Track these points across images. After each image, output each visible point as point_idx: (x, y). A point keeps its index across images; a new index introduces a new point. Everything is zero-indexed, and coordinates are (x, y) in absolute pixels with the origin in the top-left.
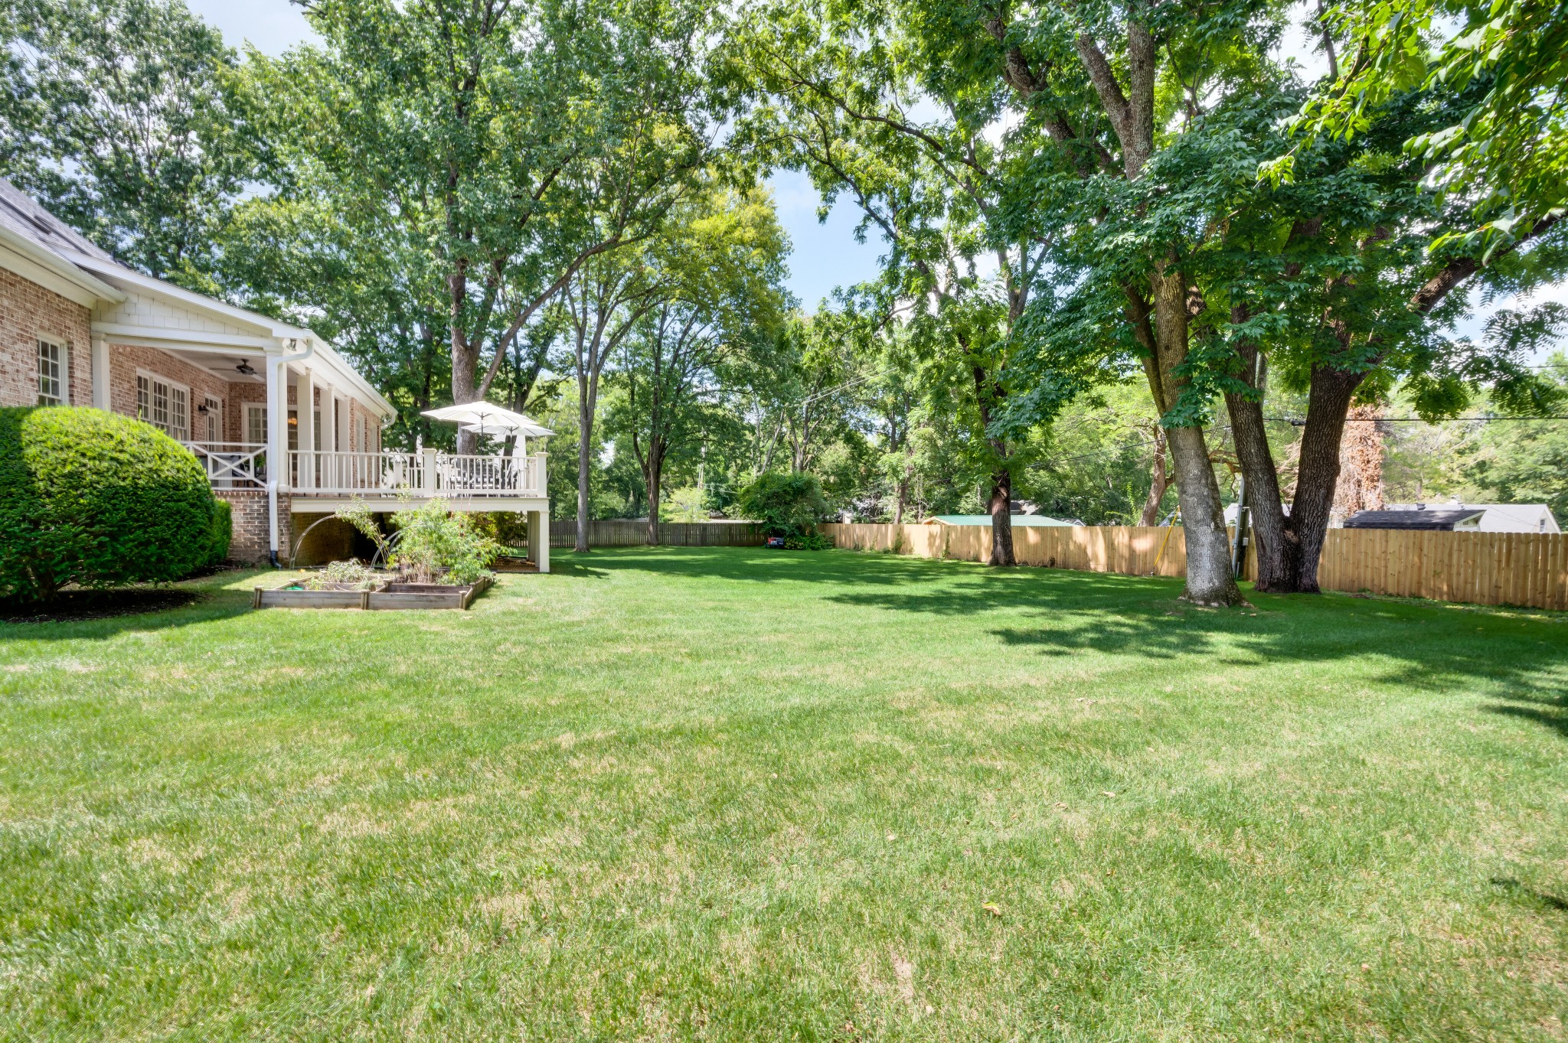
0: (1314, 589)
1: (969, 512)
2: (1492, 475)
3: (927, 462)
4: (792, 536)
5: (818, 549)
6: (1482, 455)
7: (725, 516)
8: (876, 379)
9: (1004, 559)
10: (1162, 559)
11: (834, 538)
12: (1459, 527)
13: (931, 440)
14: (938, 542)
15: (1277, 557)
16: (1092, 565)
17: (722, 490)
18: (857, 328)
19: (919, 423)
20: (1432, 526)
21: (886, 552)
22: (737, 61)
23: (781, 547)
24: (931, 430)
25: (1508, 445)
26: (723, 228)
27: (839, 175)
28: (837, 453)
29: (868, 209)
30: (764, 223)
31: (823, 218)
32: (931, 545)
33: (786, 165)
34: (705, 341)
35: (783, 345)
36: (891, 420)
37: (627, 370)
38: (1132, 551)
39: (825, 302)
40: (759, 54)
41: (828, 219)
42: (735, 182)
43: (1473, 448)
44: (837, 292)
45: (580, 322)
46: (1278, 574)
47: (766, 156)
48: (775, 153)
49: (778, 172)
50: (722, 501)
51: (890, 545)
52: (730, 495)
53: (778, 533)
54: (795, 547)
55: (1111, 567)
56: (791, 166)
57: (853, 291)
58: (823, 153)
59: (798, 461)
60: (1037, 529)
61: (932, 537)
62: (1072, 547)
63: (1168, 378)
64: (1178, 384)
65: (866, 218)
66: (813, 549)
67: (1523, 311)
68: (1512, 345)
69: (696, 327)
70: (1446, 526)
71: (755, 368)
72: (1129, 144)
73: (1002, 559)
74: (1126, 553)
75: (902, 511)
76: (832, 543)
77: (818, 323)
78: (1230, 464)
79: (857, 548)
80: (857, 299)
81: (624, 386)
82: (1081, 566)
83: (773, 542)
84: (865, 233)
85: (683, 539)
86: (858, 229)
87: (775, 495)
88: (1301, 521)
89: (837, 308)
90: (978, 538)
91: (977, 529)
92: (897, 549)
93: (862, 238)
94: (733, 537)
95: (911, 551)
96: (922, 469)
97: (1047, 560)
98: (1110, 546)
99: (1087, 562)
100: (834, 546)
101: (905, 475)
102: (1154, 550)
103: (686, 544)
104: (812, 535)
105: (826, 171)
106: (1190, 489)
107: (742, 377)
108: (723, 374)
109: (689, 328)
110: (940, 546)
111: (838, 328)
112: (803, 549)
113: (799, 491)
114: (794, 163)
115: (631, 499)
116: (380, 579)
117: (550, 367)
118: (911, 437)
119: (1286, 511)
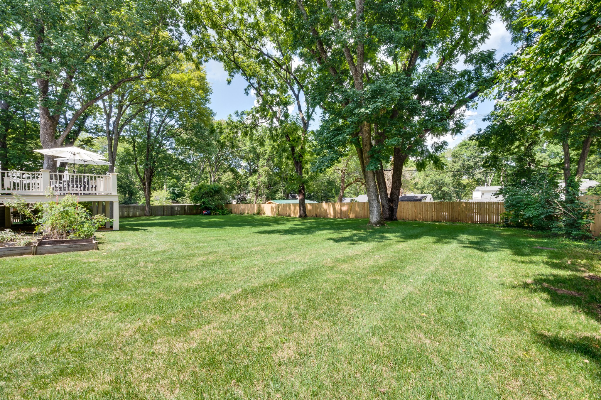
0: (396, 219)
1: (279, 199)
2: (419, 186)
3: (266, 180)
4: (214, 210)
5: (225, 215)
6: (416, 181)
7: (177, 202)
8: (246, 148)
9: (304, 215)
10: (350, 213)
11: (231, 210)
12: (423, 201)
13: (268, 172)
14: (275, 210)
15: (387, 210)
16: (329, 216)
17: (176, 191)
18: (244, 128)
19: (263, 165)
20: (417, 200)
21: (254, 214)
22: (198, 11)
23: (209, 214)
24: (268, 168)
25: (422, 178)
26: (186, 79)
27: (238, 67)
28: (228, 176)
29: (250, 82)
30: (202, 79)
31: (229, 82)
32: (272, 211)
33: (215, 58)
34: (172, 126)
35: (212, 131)
36: (249, 164)
37: (131, 136)
38: (341, 210)
39: (230, 116)
40: (208, 12)
41: (231, 83)
42: (193, 61)
43: (414, 179)
44: (236, 113)
45: (108, 112)
46: (388, 215)
47: (206, 53)
48: (210, 53)
49: (211, 61)
50: (177, 196)
51: (255, 211)
52: (180, 193)
53: (207, 209)
54: (216, 214)
55: (335, 216)
56: (217, 60)
57: (243, 113)
58: (232, 57)
59: (212, 179)
60: (310, 204)
61: (272, 208)
62: (322, 210)
63: (365, 155)
64: (368, 157)
65: (249, 86)
66: (223, 214)
67: (439, 142)
68: (437, 151)
69: (168, 120)
70: (420, 200)
71: (195, 140)
72: (356, 80)
73: (303, 215)
74: (339, 211)
75: (257, 199)
76: (231, 212)
77: (228, 124)
78: (362, 182)
79: (241, 213)
80: (244, 117)
81: (129, 142)
82: (325, 216)
83: (205, 212)
84: (249, 92)
85: (162, 212)
86: (246, 90)
87: (206, 193)
88: (393, 199)
89: (236, 119)
90: (290, 208)
91: (289, 205)
92: (259, 213)
93: (247, 93)
94: (186, 211)
95: (264, 214)
96: (265, 183)
97: (314, 215)
98: (334, 209)
99: (327, 215)
100: (232, 213)
101: (257, 185)
102: (348, 210)
103: (164, 215)
104: (222, 209)
105: (232, 65)
106: (371, 190)
107: (190, 143)
108: (180, 141)
109: (165, 120)
110: (276, 212)
111: (236, 127)
112: (219, 215)
113: (216, 191)
114: (220, 59)
115: (127, 195)
116: (34, 239)
117: (87, 131)
118: (260, 171)
119: (389, 196)
